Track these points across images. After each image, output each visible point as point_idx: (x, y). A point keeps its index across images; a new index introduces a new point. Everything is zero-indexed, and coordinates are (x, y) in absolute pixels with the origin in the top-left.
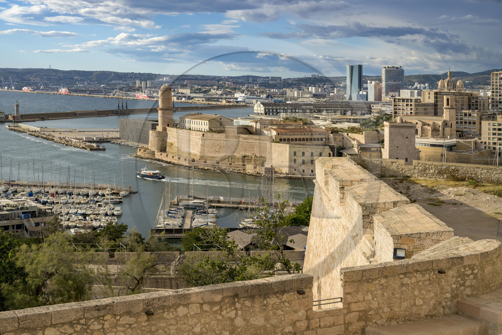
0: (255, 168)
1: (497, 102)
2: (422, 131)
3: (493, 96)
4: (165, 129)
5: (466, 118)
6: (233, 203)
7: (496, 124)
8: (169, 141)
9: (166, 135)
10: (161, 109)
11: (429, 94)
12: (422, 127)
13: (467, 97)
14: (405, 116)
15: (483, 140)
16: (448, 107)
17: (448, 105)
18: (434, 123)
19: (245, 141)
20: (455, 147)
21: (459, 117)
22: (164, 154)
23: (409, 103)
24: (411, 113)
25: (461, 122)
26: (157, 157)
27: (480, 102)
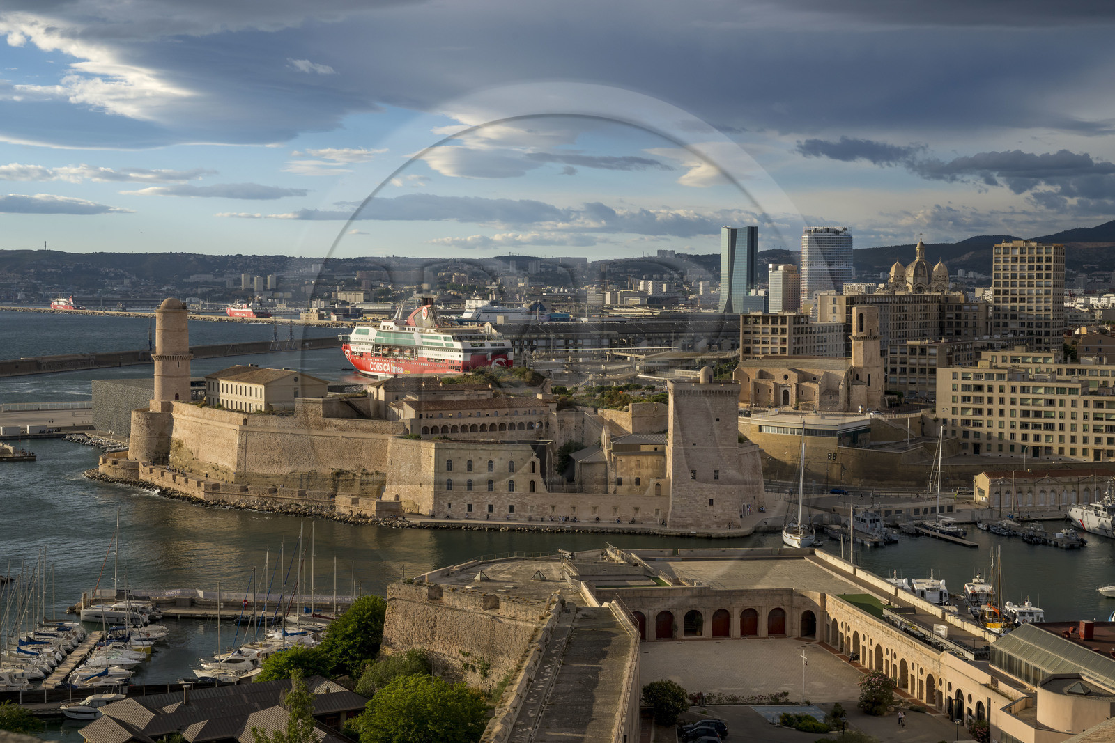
0: (355, 502)
1: (1006, 316)
2: (798, 396)
3: (996, 301)
4: (167, 408)
5: (913, 360)
6: (228, 605)
7: (971, 376)
8: (176, 435)
9: (170, 421)
10: (161, 358)
11: (834, 302)
12: (798, 386)
13: (937, 304)
14: (767, 357)
15: (940, 414)
16: (861, 335)
17: (861, 330)
18: (827, 374)
19: (341, 434)
20: (868, 435)
21: (899, 356)
22: (157, 471)
23: (779, 326)
24: (783, 350)
25: (903, 370)
26: (142, 476)
27: (966, 318)
